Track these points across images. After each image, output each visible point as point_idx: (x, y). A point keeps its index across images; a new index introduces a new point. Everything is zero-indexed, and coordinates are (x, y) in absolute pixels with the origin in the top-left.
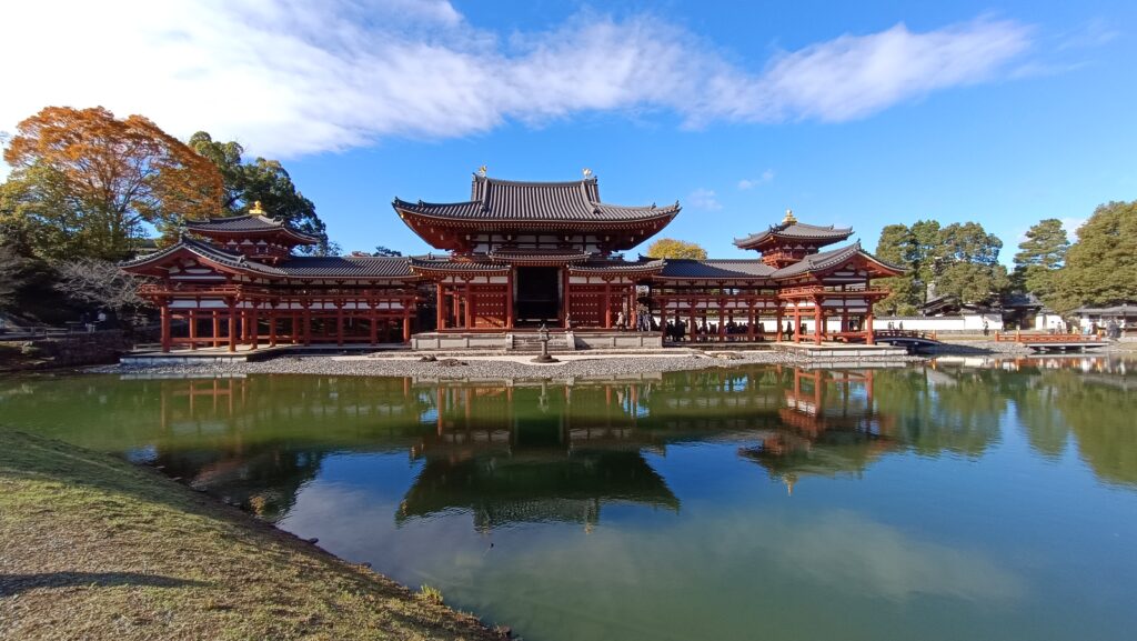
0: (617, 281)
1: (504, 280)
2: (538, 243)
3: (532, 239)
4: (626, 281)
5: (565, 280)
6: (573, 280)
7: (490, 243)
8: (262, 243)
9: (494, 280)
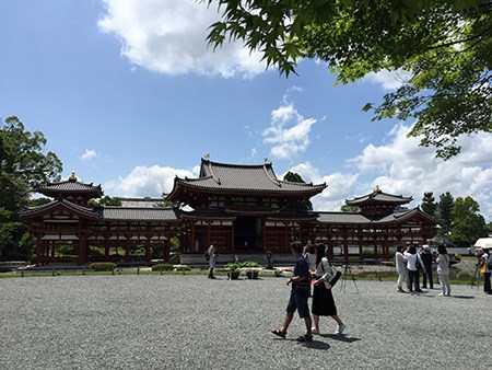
0: (291, 225)
1: (230, 223)
2: (245, 202)
3: (242, 199)
4: (296, 224)
5: (263, 224)
6: (267, 224)
7: (218, 202)
8: (80, 198)
9: (224, 224)
